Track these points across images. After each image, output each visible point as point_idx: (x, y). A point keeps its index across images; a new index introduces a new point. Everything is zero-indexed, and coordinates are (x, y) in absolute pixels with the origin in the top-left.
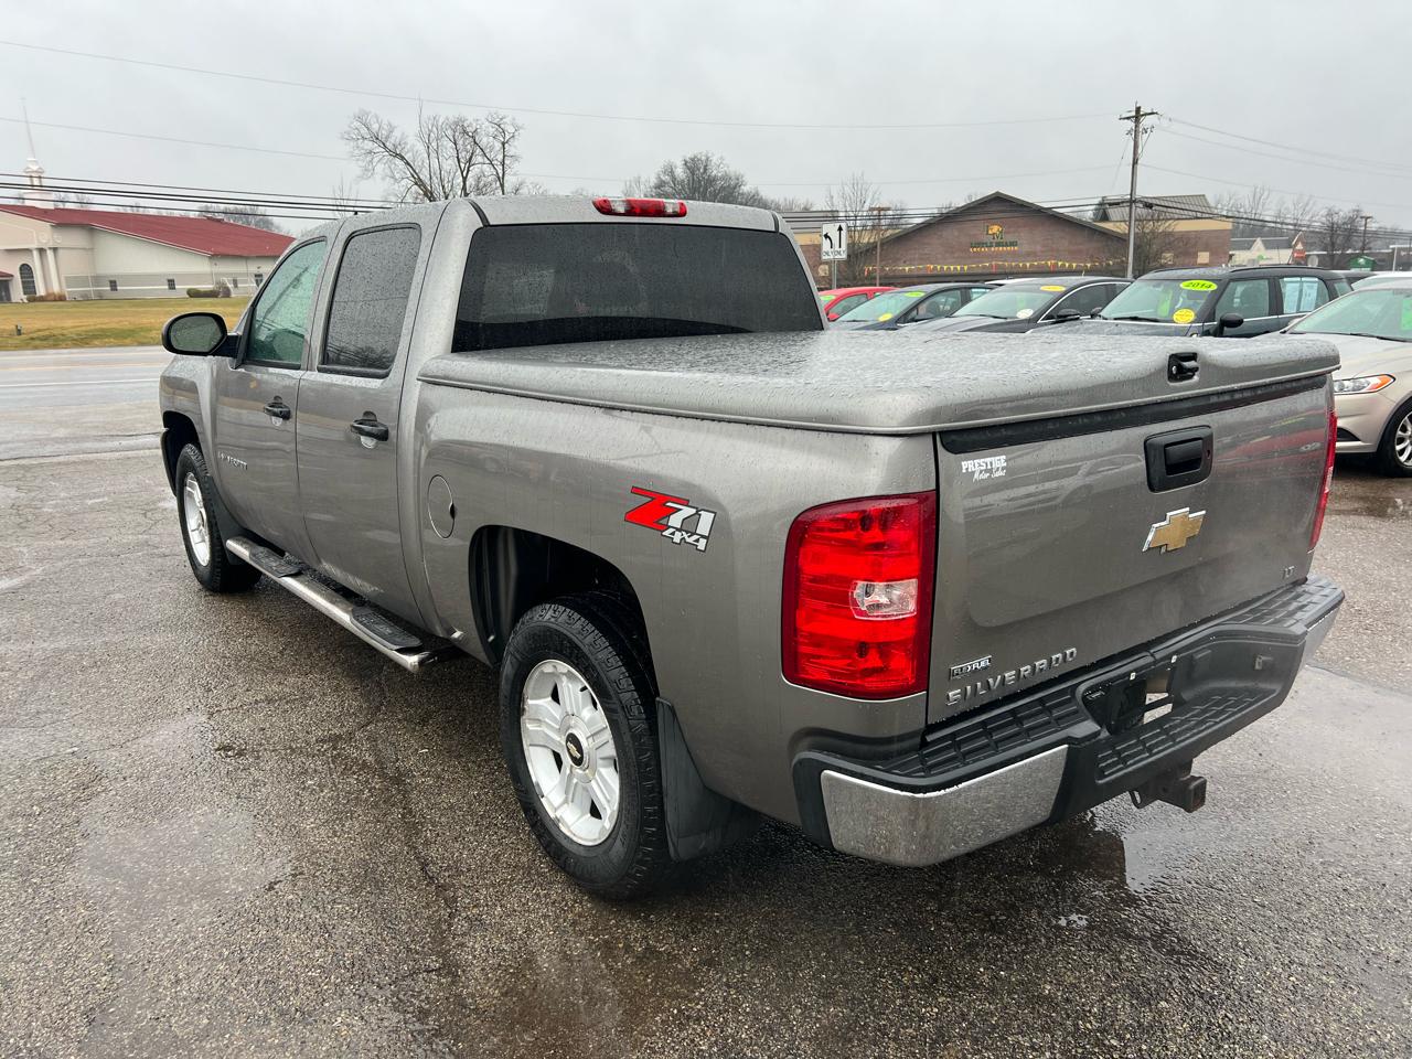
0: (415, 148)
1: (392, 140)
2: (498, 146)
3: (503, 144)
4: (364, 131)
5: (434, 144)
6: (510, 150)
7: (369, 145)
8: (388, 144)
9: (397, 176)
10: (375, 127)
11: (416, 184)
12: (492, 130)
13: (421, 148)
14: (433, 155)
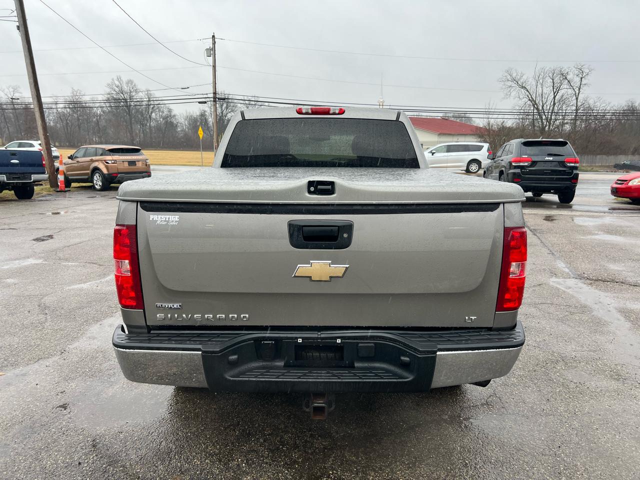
0: (531, 84)
1: (522, 80)
2: (578, 79)
3: (582, 78)
4: (509, 77)
5: (541, 81)
6: (584, 81)
7: (510, 83)
8: (519, 82)
9: (521, 97)
10: (514, 75)
11: (529, 100)
12: (576, 72)
13: (534, 83)
14: (539, 86)
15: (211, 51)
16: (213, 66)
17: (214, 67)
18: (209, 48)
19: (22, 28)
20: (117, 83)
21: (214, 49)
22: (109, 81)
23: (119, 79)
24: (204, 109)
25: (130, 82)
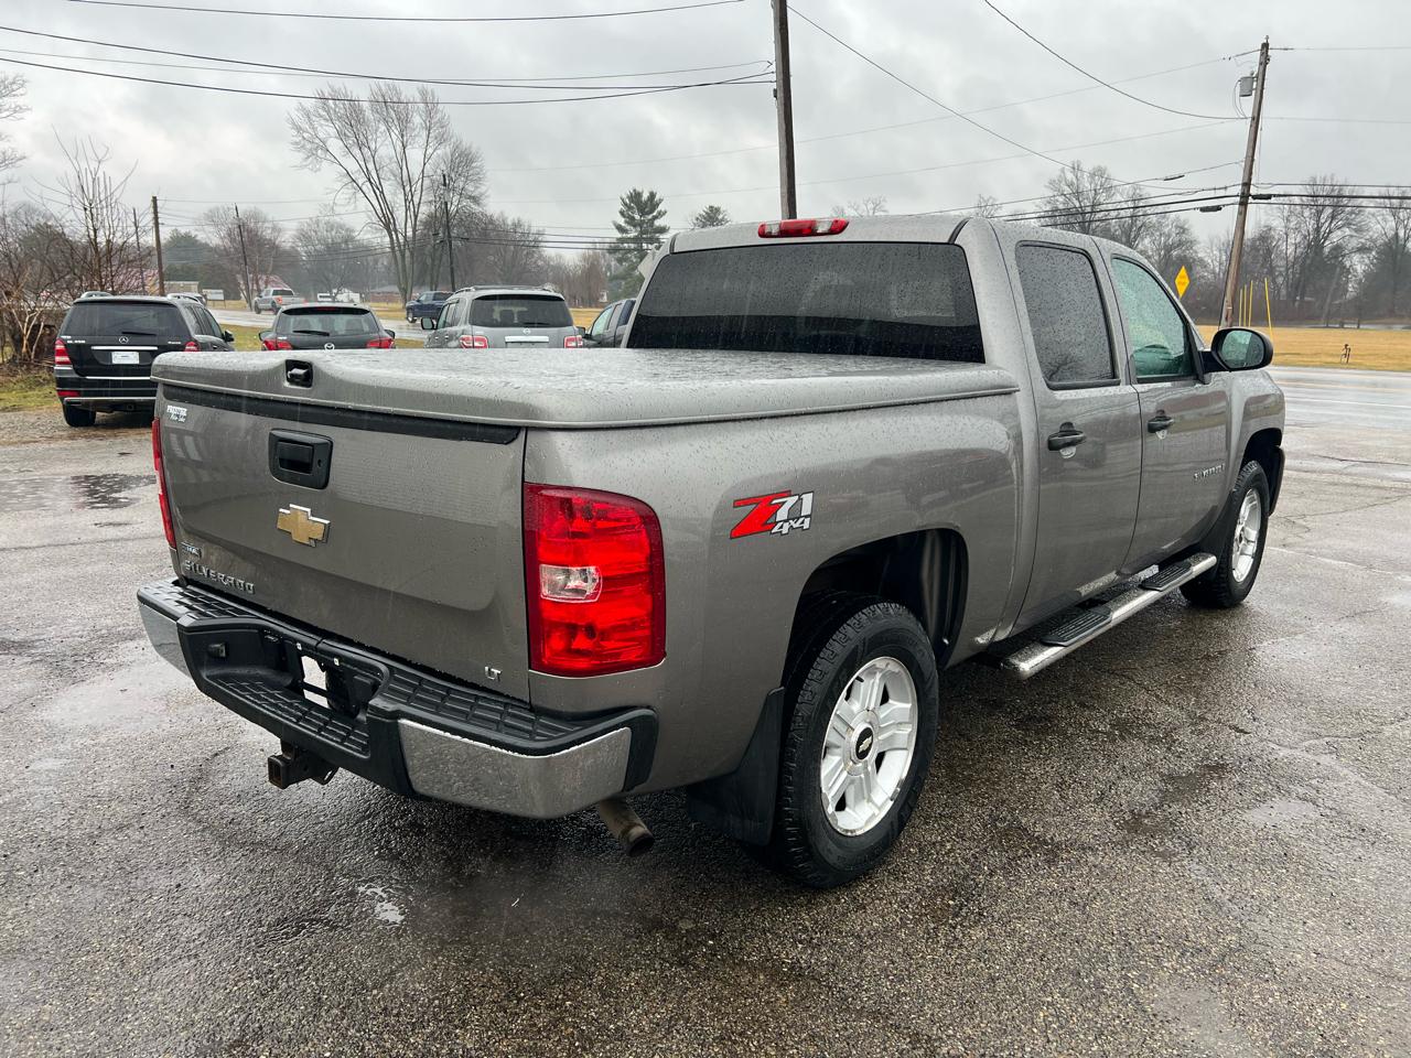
15: (1255, 85)
16: (1253, 119)
17: (1256, 120)
18: (1248, 75)
19: (780, 94)
20: (1070, 176)
21: (1260, 77)
22: (1055, 175)
23: (1076, 168)
24: (1268, 223)
25: (1099, 172)
